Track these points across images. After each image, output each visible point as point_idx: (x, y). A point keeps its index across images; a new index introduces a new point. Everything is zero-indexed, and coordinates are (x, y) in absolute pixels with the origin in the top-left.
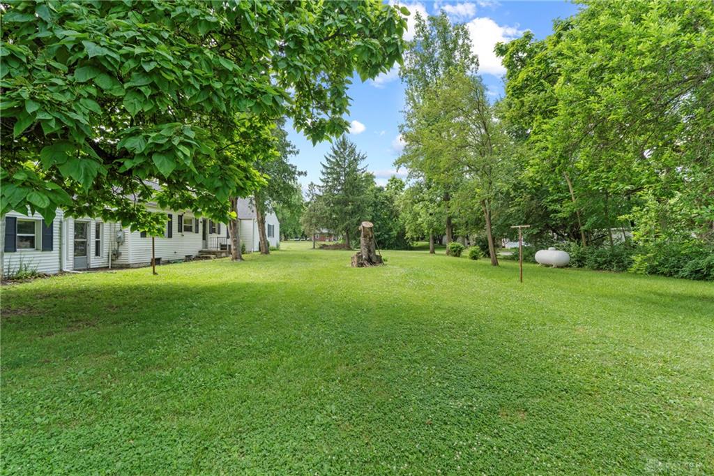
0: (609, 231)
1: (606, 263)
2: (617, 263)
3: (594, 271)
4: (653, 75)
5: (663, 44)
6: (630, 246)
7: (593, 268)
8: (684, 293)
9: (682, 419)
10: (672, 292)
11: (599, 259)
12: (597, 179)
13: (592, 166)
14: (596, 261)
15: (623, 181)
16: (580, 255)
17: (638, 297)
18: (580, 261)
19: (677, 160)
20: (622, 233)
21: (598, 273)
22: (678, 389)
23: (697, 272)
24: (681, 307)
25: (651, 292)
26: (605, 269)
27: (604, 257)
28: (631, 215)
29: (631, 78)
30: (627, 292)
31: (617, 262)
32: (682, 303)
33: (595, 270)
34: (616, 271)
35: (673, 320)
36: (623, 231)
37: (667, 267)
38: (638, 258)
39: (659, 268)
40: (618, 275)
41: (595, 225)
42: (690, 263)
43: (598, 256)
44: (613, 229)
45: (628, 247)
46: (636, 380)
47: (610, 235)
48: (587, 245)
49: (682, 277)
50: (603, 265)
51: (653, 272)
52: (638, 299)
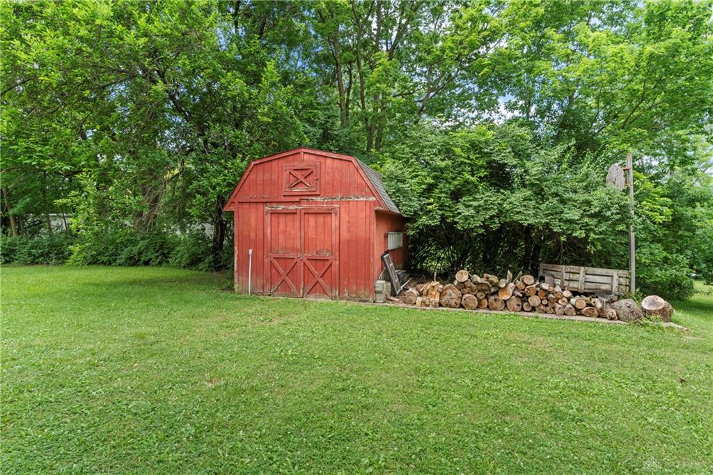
0: (48, 217)
1: (42, 256)
2: (57, 254)
3: (28, 267)
4: (89, 50)
5: (98, 22)
6: (71, 235)
7: (26, 263)
8: (119, 280)
9: (101, 407)
10: (109, 281)
11: (34, 251)
12: (29, 151)
13: (19, 132)
14: (30, 254)
15: (62, 159)
16: (7, 246)
17: (75, 291)
18: (8, 255)
19: (113, 148)
20: (63, 220)
21: (32, 268)
22: (101, 377)
23: (131, 258)
24: (115, 294)
25: (89, 284)
26: (42, 263)
27: (40, 249)
28: (69, 200)
29: (66, 41)
30: (64, 287)
31: (55, 254)
32: (116, 291)
33: (28, 265)
34: (56, 264)
35: (106, 309)
36: (64, 217)
37: (106, 256)
38: (75, 249)
39: (99, 258)
40: (56, 269)
41: (28, 209)
42: (126, 250)
43: (32, 248)
44: (51, 214)
45: (69, 236)
46: (61, 385)
47: (49, 222)
48: (18, 233)
49: (119, 265)
50: (37, 259)
51: (94, 262)
52: (75, 293)
